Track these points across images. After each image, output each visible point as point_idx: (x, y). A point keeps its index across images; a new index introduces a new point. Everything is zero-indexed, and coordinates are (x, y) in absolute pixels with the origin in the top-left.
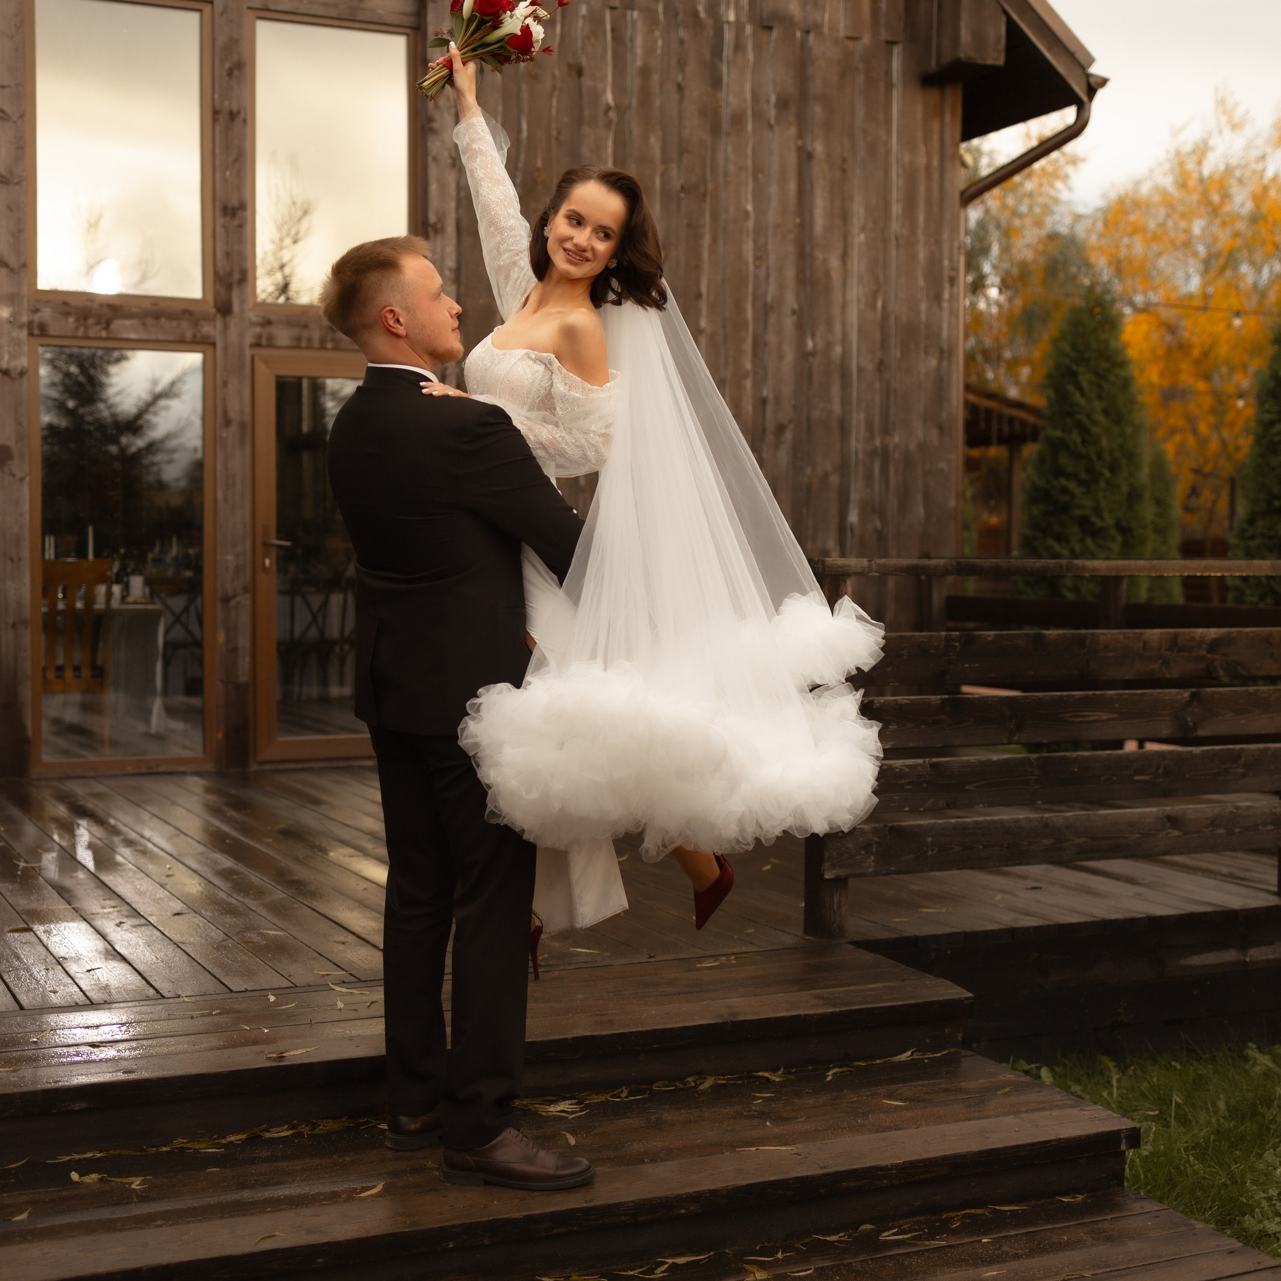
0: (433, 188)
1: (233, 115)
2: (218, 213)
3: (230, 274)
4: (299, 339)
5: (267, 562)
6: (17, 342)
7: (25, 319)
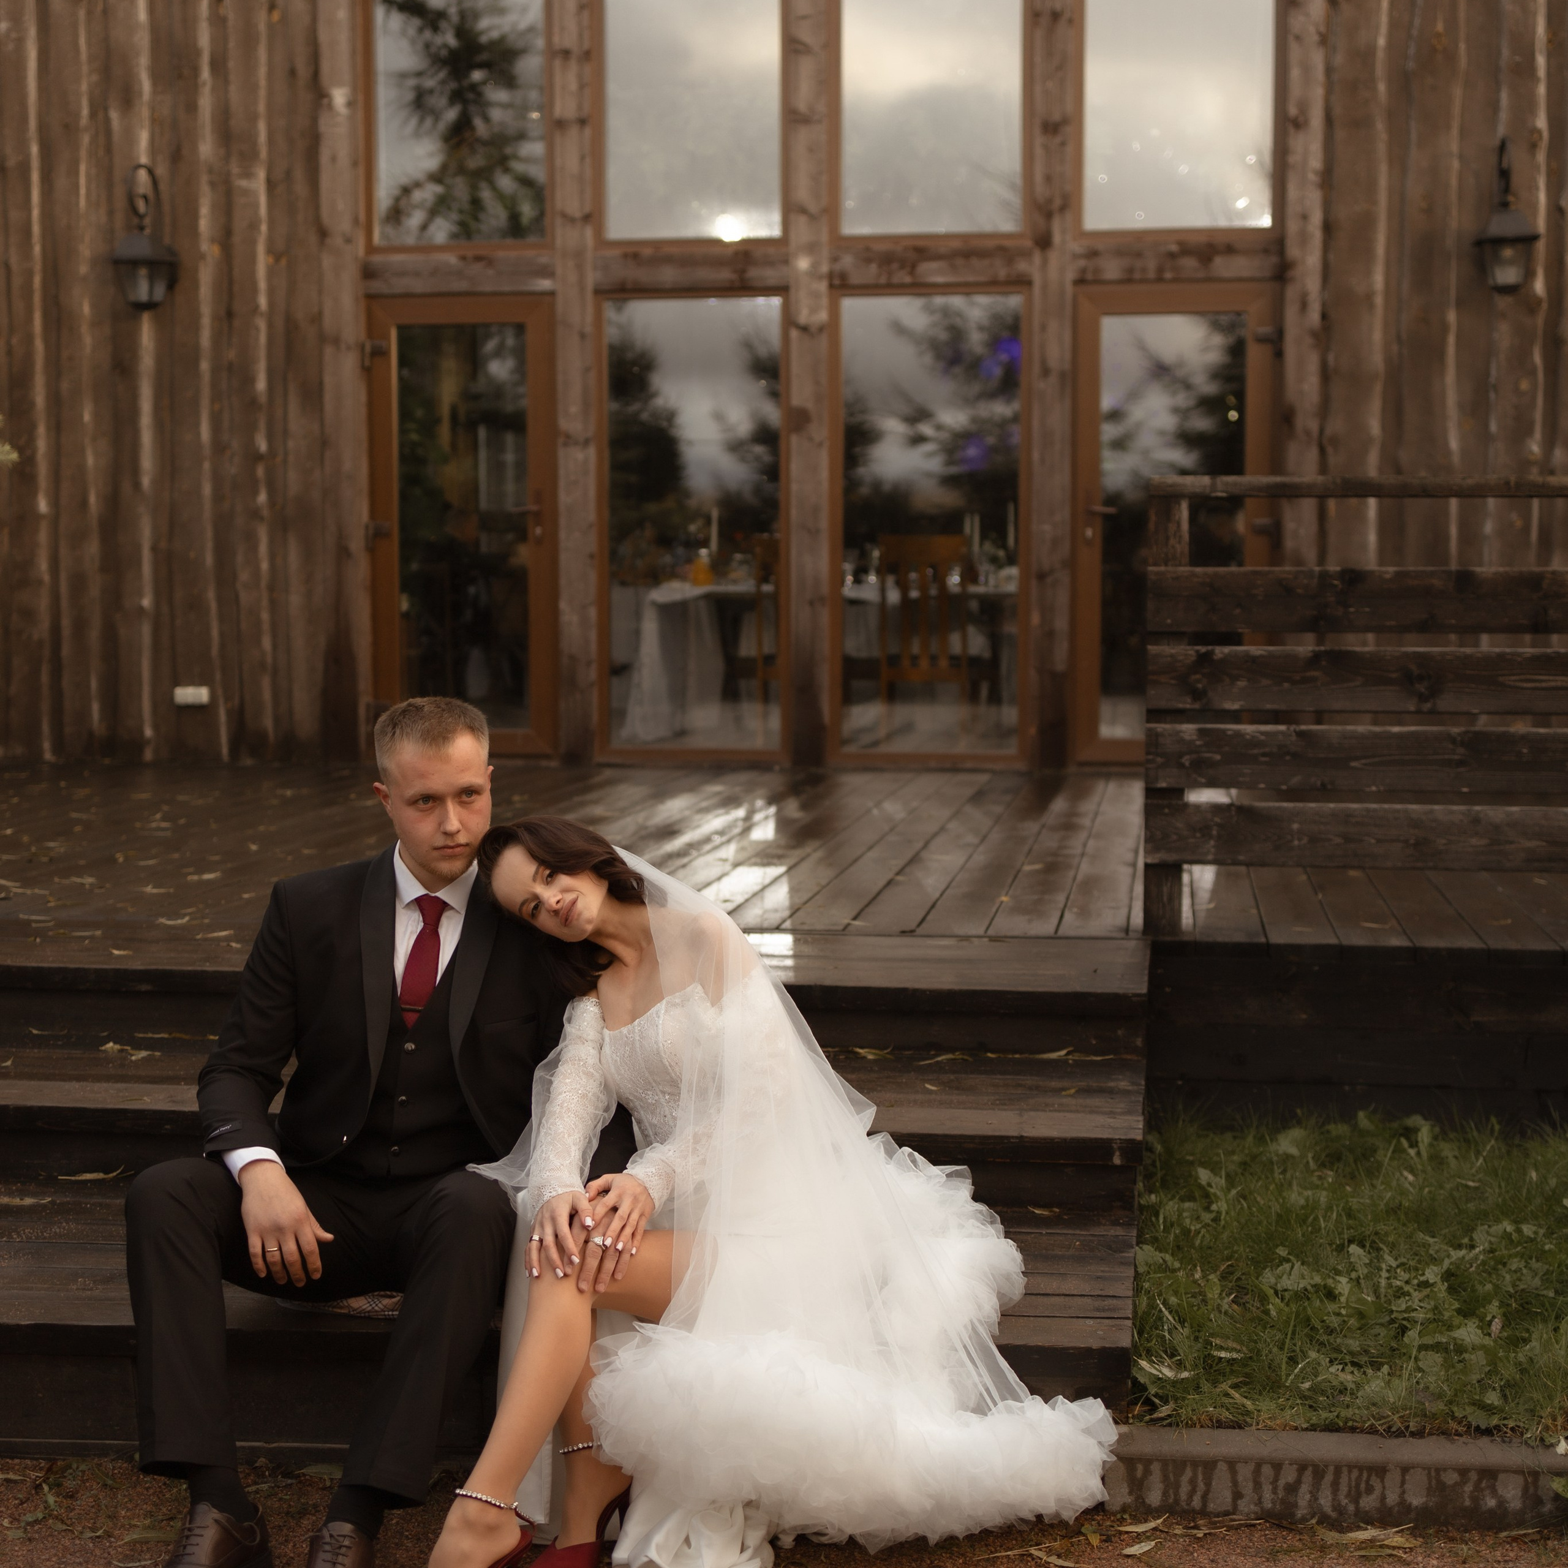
0: (1295, 73)
1: (1055, 16)
2: (1037, 130)
3: (1050, 201)
4: (1131, 270)
5: (1089, 533)
6: (816, 295)
7: (825, 268)
